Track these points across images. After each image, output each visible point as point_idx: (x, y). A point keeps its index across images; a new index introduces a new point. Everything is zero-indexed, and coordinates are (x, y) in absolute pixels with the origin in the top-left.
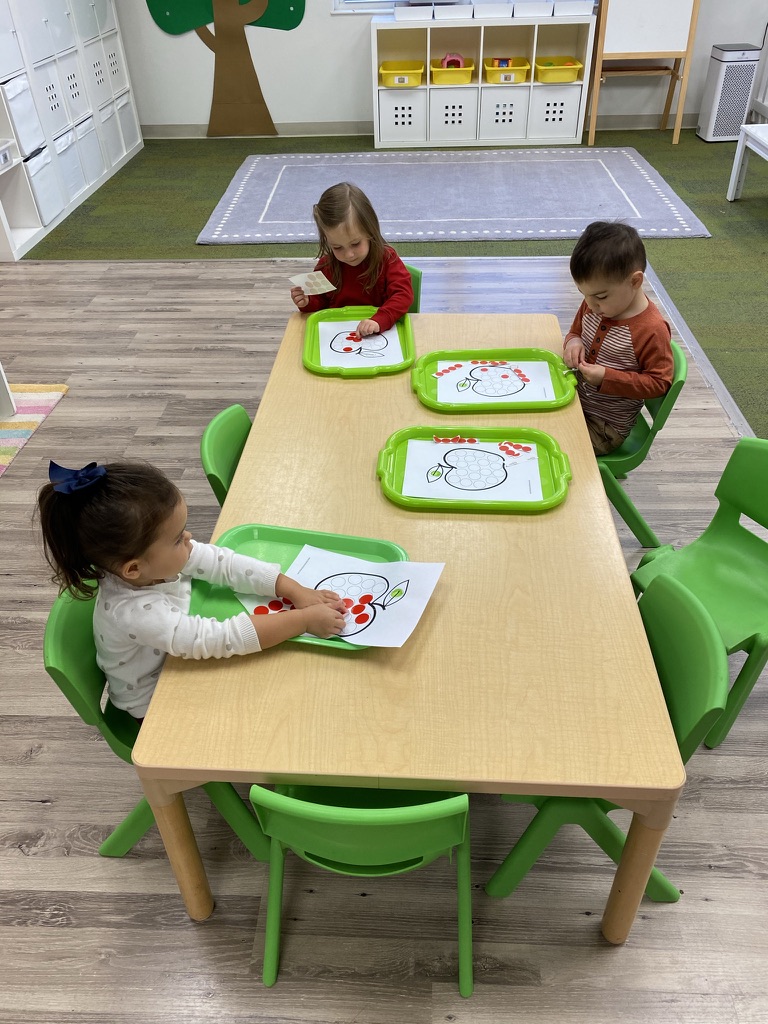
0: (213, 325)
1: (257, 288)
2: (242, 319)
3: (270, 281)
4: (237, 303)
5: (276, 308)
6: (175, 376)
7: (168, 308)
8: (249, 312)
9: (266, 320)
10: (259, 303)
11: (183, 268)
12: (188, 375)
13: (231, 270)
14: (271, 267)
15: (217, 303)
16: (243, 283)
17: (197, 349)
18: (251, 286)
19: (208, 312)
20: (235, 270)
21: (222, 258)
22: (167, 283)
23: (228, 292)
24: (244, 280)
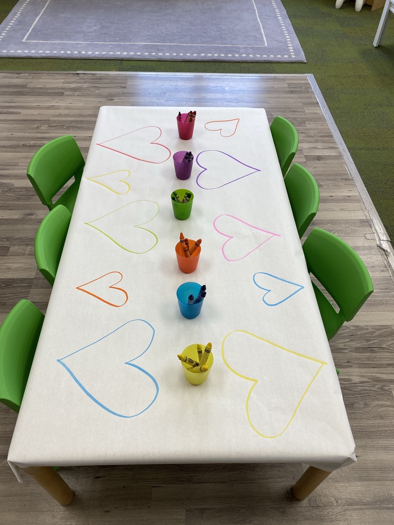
0: (35, 126)
1: (66, 95)
2: (55, 121)
3: (75, 90)
4: (52, 107)
5: (77, 112)
6: (8, 167)
7: (5, 110)
8: (60, 115)
9: (72, 122)
10: (67, 108)
11: (17, 78)
12: (16, 167)
13: (49, 81)
14: (76, 78)
15: (38, 108)
16: (57, 91)
17: (24, 145)
18: (62, 94)
19: (33, 115)
20: (52, 81)
21: (44, 70)
22: (6, 90)
23: (46, 98)
24: (58, 88)
